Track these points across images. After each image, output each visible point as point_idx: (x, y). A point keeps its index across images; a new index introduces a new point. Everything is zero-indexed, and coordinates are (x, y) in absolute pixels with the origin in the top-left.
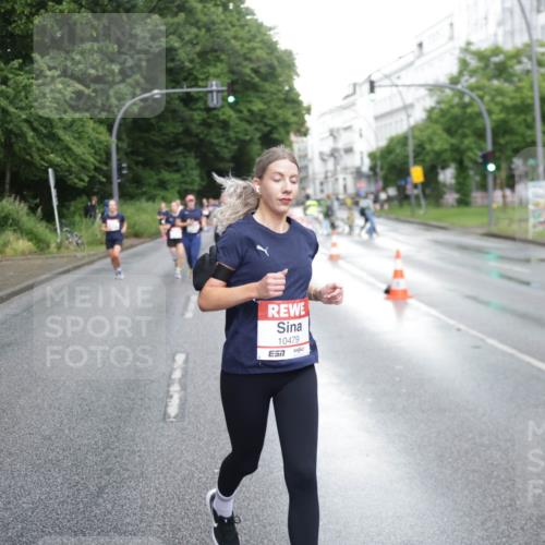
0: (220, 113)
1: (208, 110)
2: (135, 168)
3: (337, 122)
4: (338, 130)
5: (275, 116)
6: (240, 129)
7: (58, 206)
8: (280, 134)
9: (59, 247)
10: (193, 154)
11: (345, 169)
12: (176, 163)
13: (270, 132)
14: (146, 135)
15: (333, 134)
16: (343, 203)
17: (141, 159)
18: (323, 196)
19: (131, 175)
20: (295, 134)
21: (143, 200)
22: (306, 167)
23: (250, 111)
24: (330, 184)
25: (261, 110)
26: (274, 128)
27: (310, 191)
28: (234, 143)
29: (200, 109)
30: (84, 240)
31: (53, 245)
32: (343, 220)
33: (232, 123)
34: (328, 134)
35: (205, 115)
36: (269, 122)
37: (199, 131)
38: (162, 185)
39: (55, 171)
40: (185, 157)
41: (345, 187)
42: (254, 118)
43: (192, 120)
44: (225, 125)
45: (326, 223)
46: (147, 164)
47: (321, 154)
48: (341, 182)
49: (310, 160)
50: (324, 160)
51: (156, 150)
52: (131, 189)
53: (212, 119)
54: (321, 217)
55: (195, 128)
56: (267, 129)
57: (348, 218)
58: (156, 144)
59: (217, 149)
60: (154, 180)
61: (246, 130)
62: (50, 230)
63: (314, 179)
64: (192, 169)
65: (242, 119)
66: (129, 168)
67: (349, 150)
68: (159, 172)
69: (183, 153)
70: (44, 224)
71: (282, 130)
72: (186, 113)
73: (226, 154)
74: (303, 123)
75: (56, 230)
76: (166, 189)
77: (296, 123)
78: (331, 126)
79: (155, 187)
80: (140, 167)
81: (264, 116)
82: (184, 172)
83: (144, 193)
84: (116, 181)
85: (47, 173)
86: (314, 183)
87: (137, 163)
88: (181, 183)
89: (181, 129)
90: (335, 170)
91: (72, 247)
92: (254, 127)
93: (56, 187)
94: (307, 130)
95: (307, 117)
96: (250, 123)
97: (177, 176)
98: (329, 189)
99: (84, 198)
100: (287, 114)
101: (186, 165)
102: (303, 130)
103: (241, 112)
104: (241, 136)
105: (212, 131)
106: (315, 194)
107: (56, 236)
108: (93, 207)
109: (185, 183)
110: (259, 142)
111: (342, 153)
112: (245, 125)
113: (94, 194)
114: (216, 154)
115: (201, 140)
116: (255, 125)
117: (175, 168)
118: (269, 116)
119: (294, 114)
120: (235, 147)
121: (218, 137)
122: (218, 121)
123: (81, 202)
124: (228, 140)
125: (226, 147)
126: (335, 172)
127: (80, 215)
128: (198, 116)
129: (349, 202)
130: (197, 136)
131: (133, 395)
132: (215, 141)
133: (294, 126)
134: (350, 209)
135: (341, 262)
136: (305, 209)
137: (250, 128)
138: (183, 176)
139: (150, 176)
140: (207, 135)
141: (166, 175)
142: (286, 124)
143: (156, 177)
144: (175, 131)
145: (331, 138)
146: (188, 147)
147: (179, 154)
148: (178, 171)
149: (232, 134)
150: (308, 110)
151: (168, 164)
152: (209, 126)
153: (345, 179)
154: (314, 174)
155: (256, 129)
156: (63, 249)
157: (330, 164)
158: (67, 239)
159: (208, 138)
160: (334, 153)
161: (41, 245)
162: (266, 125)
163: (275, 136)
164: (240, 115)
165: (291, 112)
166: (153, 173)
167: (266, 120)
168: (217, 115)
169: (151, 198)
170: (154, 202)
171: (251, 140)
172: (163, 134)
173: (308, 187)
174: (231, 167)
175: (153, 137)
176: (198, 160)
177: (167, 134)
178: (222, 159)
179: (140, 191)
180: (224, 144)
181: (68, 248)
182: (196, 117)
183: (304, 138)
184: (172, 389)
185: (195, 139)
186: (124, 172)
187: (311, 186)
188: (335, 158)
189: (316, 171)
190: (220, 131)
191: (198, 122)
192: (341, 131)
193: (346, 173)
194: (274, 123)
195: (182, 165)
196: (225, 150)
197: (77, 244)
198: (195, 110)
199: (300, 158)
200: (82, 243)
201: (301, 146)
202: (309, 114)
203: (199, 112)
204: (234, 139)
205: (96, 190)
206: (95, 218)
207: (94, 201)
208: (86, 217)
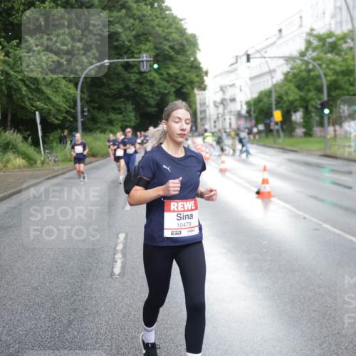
0: (148, 75)
1: (141, 73)
2: (92, 111)
3: (225, 81)
4: (226, 87)
5: (185, 77)
6: (161, 85)
7: (42, 137)
8: (187, 89)
9: (43, 163)
10: (131, 103)
11: (231, 112)
12: (119, 108)
13: (182, 88)
14: (99, 89)
15: (222, 89)
16: (229, 135)
17: (96, 105)
18: (216, 130)
19: (90, 116)
20: (198, 89)
21: (98, 132)
22: (205, 111)
23: (168, 74)
24: (221, 122)
25: (175, 73)
26: (183, 86)
27: (207, 127)
28: (157, 95)
29: (135, 73)
30: (59, 158)
31: (39, 162)
32: (228, 146)
33: (156, 82)
34: (219, 89)
35: (138, 76)
36: (180, 81)
37: (134, 87)
38: (111, 122)
39: (40, 113)
40: (126, 104)
41: (230, 124)
42: (171, 79)
43: (130, 80)
44: (152, 83)
45: (218, 148)
46: (100, 108)
47: (215, 102)
48: (228, 121)
49: (208, 106)
50: (216, 106)
51: (106, 99)
52: (90, 125)
53: (143, 79)
54: (214, 143)
55: (130, 84)
56: (180, 85)
57: (232, 145)
58: (106, 96)
59: (147, 99)
60: (105, 119)
61: (165, 86)
62: (37, 152)
63: (210, 118)
64: (130, 112)
65: (162, 79)
66: (89, 111)
67: (233, 100)
68: (108, 114)
69: (124, 101)
70: (33, 148)
71: (189, 87)
72: (126, 75)
73: (152, 102)
74: (203, 82)
75: (40, 152)
76: (113, 125)
77: (198, 82)
78: (221, 84)
79: (106, 123)
80: (96, 110)
81: (177, 78)
82: (125, 114)
83: (98, 128)
84: (80, 119)
85: (35, 114)
86: (210, 121)
87: (94, 108)
88: (123, 121)
89: (122, 86)
90: (224, 112)
91: (51, 163)
93: (41, 124)
94: (206, 86)
95: (205, 78)
96: (168, 82)
97: (120, 117)
98: (219, 125)
99: (59, 131)
100: (192, 76)
101: (126, 110)
102: (203, 86)
103: (162, 74)
104: (162, 90)
105: (143, 87)
106: (211, 129)
107: (41, 156)
108: (65, 137)
109: (125, 121)
110: (172, 94)
111: (228, 101)
112: (164, 83)
113: (66, 128)
114: (146, 102)
115: (136, 93)
116: (171, 84)
117: (119, 111)
118: (181, 77)
119: (197, 76)
120: (158, 98)
121: (147, 91)
122: (147, 80)
123: (57, 134)
124: (153, 93)
125: (152, 97)
126: (224, 115)
127: (57, 142)
128: (134, 77)
129: (233, 133)
130: (133, 90)
131: (91, 260)
132: (145, 93)
133: (197, 84)
134: (233, 138)
135: (227, 173)
136: (204, 139)
137: (168, 85)
138: (124, 117)
139: (102, 117)
140: (140, 90)
141: (113, 116)
142: (191, 83)
143: (106, 117)
144: (119, 87)
145: (221, 92)
146: (127, 98)
147: (121, 102)
148: (120, 113)
149: (156, 89)
150: (206, 73)
151: (114, 109)
152: (141, 84)
153: (230, 119)
154: (210, 115)
155: (172, 86)
156: (45, 165)
157: (221, 109)
158: (49, 157)
159: (140, 92)
160: (223, 102)
161: (31, 161)
162: (178, 83)
163: (185, 90)
164: (162, 76)
165: (195, 74)
166: (104, 115)
167: (178, 80)
168: (146, 77)
169: (103, 131)
170: (105, 133)
171: (169, 93)
172: (111, 89)
173: (206, 124)
174: (155, 111)
175: (105, 91)
176: (134, 106)
177: (113, 89)
178: (150, 106)
179: (96, 126)
180: (151, 95)
181: (48, 164)
182: (133, 77)
183: (204, 92)
184: (116, 256)
185: (131, 92)
186: (86, 114)
187: (208, 123)
188: (224, 105)
189: (212, 113)
190: (148, 87)
191: (134, 81)
192: (228, 87)
193: (231, 115)
194: (183, 82)
195: (123, 109)
196: (151, 99)
197: (55, 161)
198: (132, 73)
199: (201, 104)
200: (58, 161)
201: (202, 97)
202: (207, 76)
203: (135, 75)
204: (157, 93)
205: (67, 126)
206: (66, 144)
207: (66, 133)
208: (60, 143)
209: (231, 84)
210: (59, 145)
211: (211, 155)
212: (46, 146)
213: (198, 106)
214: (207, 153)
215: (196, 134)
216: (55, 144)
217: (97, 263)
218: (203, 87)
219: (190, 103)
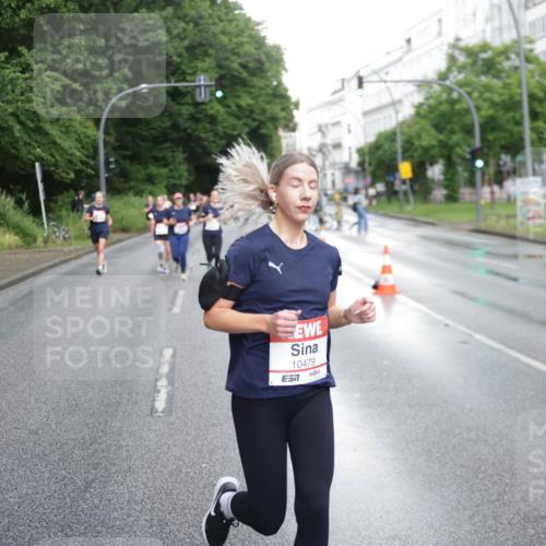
0: (208, 108)
1: (197, 104)
2: (123, 162)
3: (326, 117)
4: (326, 125)
5: (264, 111)
6: (228, 123)
7: (45, 201)
8: (268, 129)
9: (46, 241)
10: (181, 149)
11: (334, 164)
12: (164, 158)
13: (259, 127)
14: (133, 130)
15: (321, 129)
16: (331, 199)
17: (128, 153)
19: (118, 170)
20: (284, 130)
21: (131, 194)
23: (239, 106)
25: (249, 105)
26: (262, 124)
28: (221, 139)
29: (188, 104)
30: (71, 234)
31: (40, 240)
32: (331, 215)
33: (220, 118)
34: (316, 129)
35: (192, 109)
36: (257, 117)
37: (186, 125)
38: (150, 179)
39: (42, 166)
40: (173, 152)
41: (333, 183)
42: (242, 113)
43: (180, 115)
44: (213, 120)
45: (315, 219)
46: (135, 158)
47: (310, 149)
48: (329, 179)
51: (144, 144)
52: (119, 183)
53: (200, 113)
55: (181, 121)
56: (257, 123)
57: (337, 214)
58: (144, 139)
59: (206, 143)
60: (142, 174)
61: (234, 125)
62: (37, 224)
64: (180, 164)
65: (229, 114)
66: (116, 162)
67: (337, 146)
68: (146, 167)
69: (171, 148)
70: (31, 218)
71: (270, 126)
72: (174, 107)
74: (292, 117)
75: (43, 224)
76: (153, 183)
77: (285, 118)
78: (320, 122)
79: (143, 181)
80: (128, 161)
81: (252, 112)
82: (172, 167)
83: (131, 188)
84: (103, 175)
85: (34, 167)
87: (125, 158)
88: (169, 177)
89: (168, 124)
90: (324, 165)
91: (58, 242)
92: (241, 122)
93: (43, 181)
94: (296, 125)
95: (295, 112)
96: (238, 118)
97: (164, 171)
99: (72, 192)
100: (275, 109)
101: (174, 160)
102: (291, 125)
103: (228, 106)
104: (229, 131)
105: (200, 126)
107: (43, 230)
108: (80, 201)
109: (173, 177)
111: (330, 148)
112: (232, 121)
113: (82, 188)
115: (189, 135)
116: (243, 121)
117: (163, 162)
118: (258, 111)
119: (283, 110)
121: (206, 132)
122: (206, 116)
123: (68, 197)
124: (216, 135)
125: (214, 142)
126: (323, 168)
127: (67, 209)
128: (186, 110)
129: (337, 197)
130: (185, 130)
131: (119, 389)
132: (203, 135)
133: (283, 122)
134: (338, 204)
137: (238, 123)
138: (171, 171)
139: (138, 171)
140: (195, 130)
141: (154, 170)
142: (274, 119)
143: (143, 172)
144: (163, 126)
145: (319, 134)
146: (176, 142)
147: (167, 148)
148: (165, 165)
149: (220, 129)
150: (297, 105)
151: (156, 159)
152: (198, 121)
153: (333, 175)
155: (245, 124)
156: (49, 244)
157: (319, 160)
158: (55, 233)
159: (196, 133)
160: (322, 149)
161: (28, 239)
162: (254, 120)
163: (264, 131)
164: (230, 110)
165: (279, 107)
166: (141, 168)
167: (254, 115)
168: (206, 110)
169: (139, 193)
170: (142, 196)
171: (240, 135)
172: (152, 129)
175: (141, 132)
176: (186, 155)
177: (155, 129)
179: (126, 186)
180: (212, 139)
181: (55, 242)
182: (184, 111)
183: (292, 134)
184: (159, 383)
185: (182, 134)
186: (112, 166)
188: (324, 153)
190: (208, 126)
191: (186, 117)
192: (330, 127)
193: (335, 169)
194: (262, 118)
195: (171, 159)
196: (214, 145)
197: (64, 238)
198: (183, 104)
200: (69, 238)
201: (290, 141)
202: (298, 109)
203: (187, 107)
204: (222, 134)
205: (83, 184)
206: (82, 212)
207: (82, 195)
208: (73, 211)
209: (335, 121)
210: (71, 214)
212: (50, 215)
216: (64, 213)
217: (129, 394)
218: (291, 127)
219: (272, 149)
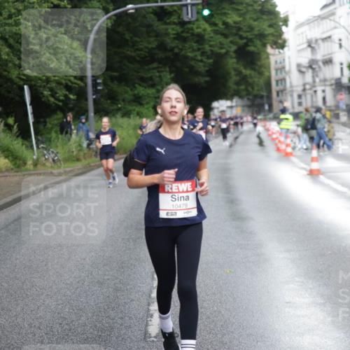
0: (195, 27)
1: (183, 23)
2: (110, 83)
3: (316, 32)
4: (316, 40)
5: (251, 28)
6: (216, 42)
7: (33, 123)
8: (255, 46)
9: (35, 164)
10: (168, 69)
11: (325, 80)
12: (151, 78)
13: (246, 45)
14: (120, 50)
15: (311, 45)
17: (115, 74)
18: (301, 109)
19: (106, 91)
20: (272, 47)
22: (283, 80)
24: (309, 97)
25: (235, 23)
26: (250, 40)
27: (287, 104)
28: (208, 58)
29: (174, 23)
30: (61, 156)
31: (30, 162)
33: (206, 37)
34: (305, 45)
35: (179, 29)
36: (244, 35)
37: (174, 45)
38: (138, 100)
39: (31, 88)
40: (159, 72)
41: (324, 99)
42: (229, 31)
43: (167, 34)
44: (200, 38)
45: (305, 137)
46: (122, 79)
47: (299, 66)
48: (320, 95)
49: (288, 73)
50: (301, 72)
51: (131, 66)
52: (106, 104)
53: (186, 33)
54: (299, 130)
56: (245, 41)
58: (131, 59)
59: (192, 63)
60: (129, 95)
61: (221, 43)
62: (27, 146)
63: (292, 91)
65: (216, 32)
66: (104, 83)
67: (328, 62)
68: (133, 88)
69: (158, 68)
70: (20, 141)
71: (258, 43)
72: (161, 27)
73: (201, 68)
74: (280, 34)
75: (32, 146)
76: (141, 104)
77: (272, 34)
78: (309, 37)
79: (131, 102)
80: (115, 82)
81: (239, 29)
83: (119, 109)
84: (91, 97)
85: (23, 90)
86: (292, 96)
87: (112, 79)
89: (154, 45)
90: (314, 81)
91: (48, 164)
93: (30, 105)
94: (285, 41)
95: (284, 28)
96: (226, 36)
97: (151, 91)
98: (307, 102)
99: (60, 115)
100: (263, 26)
101: (161, 80)
102: (280, 41)
103: (215, 25)
104: (216, 49)
105: (187, 45)
106: (293, 107)
107: (31, 156)
108: (69, 123)
110: (234, 55)
111: (321, 64)
112: (220, 39)
113: (71, 110)
114: (192, 68)
115: (177, 55)
116: (231, 39)
117: (151, 82)
118: (245, 29)
119: (270, 26)
120: (211, 61)
121: (193, 51)
122: (193, 34)
124: (203, 53)
125: (201, 61)
126: (314, 85)
127: (56, 132)
128: (172, 30)
129: (329, 114)
130: (172, 50)
131: (112, 314)
132: (190, 54)
133: (271, 38)
135: (322, 178)
137: (226, 41)
139: (126, 92)
140: (182, 49)
141: (141, 90)
142: (262, 36)
143: (131, 93)
144: (150, 46)
145: (309, 49)
146: (163, 62)
147: (154, 69)
148: (153, 86)
149: (207, 48)
150: (286, 21)
151: (143, 80)
152: (184, 40)
153: (324, 91)
154: (291, 86)
155: (231, 42)
156: (39, 166)
157: (309, 77)
158: (44, 155)
159: (183, 52)
160: (312, 65)
161: (18, 162)
162: (241, 38)
163: (251, 48)
164: (216, 28)
165: (267, 23)
166: (129, 89)
167: (241, 33)
168: (192, 29)
169: (127, 114)
170: (129, 117)
171: (227, 53)
172: (137, 49)
173: (285, 100)
174: (206, 82)
175: (129, 53)
176: (173, 75)
177: (141, 50)
178: (197, 73)
179: (115, 107)
180: (199, 58)
181: (44, 165)
182: (170, 30)
183: (281, 51)
184: (151, 308)
185: (169, 54)
186: (99, 88)
187: (289, 98)
188: (313, 69)
189: (295, 83)
190: (195, 45)
191: (172, 36)
192: (320, 42)
193: (325, 85)
194: (249, 35)
195: (157, 79)
196: (201, 64)
197: (54, 160)
198: (169, 24)
199: (277, 70)
200: (59, 160)
201: (279, 58)
202: (287, 26)
203: (174, 26)
204: (209, 53)
205: (71, 106)
206: (71, 134)
207: (70, 117)
208: (62, 133)
209: (325, 36)
210: (60, 136)
211: (294, 148)
212: (39, 138)
213: (273, 73)
214: (288, 145)
215: (271, 116)
216: (53, 135)
217: (122, 318)
218: (280, 44)
219: (261, 66)
